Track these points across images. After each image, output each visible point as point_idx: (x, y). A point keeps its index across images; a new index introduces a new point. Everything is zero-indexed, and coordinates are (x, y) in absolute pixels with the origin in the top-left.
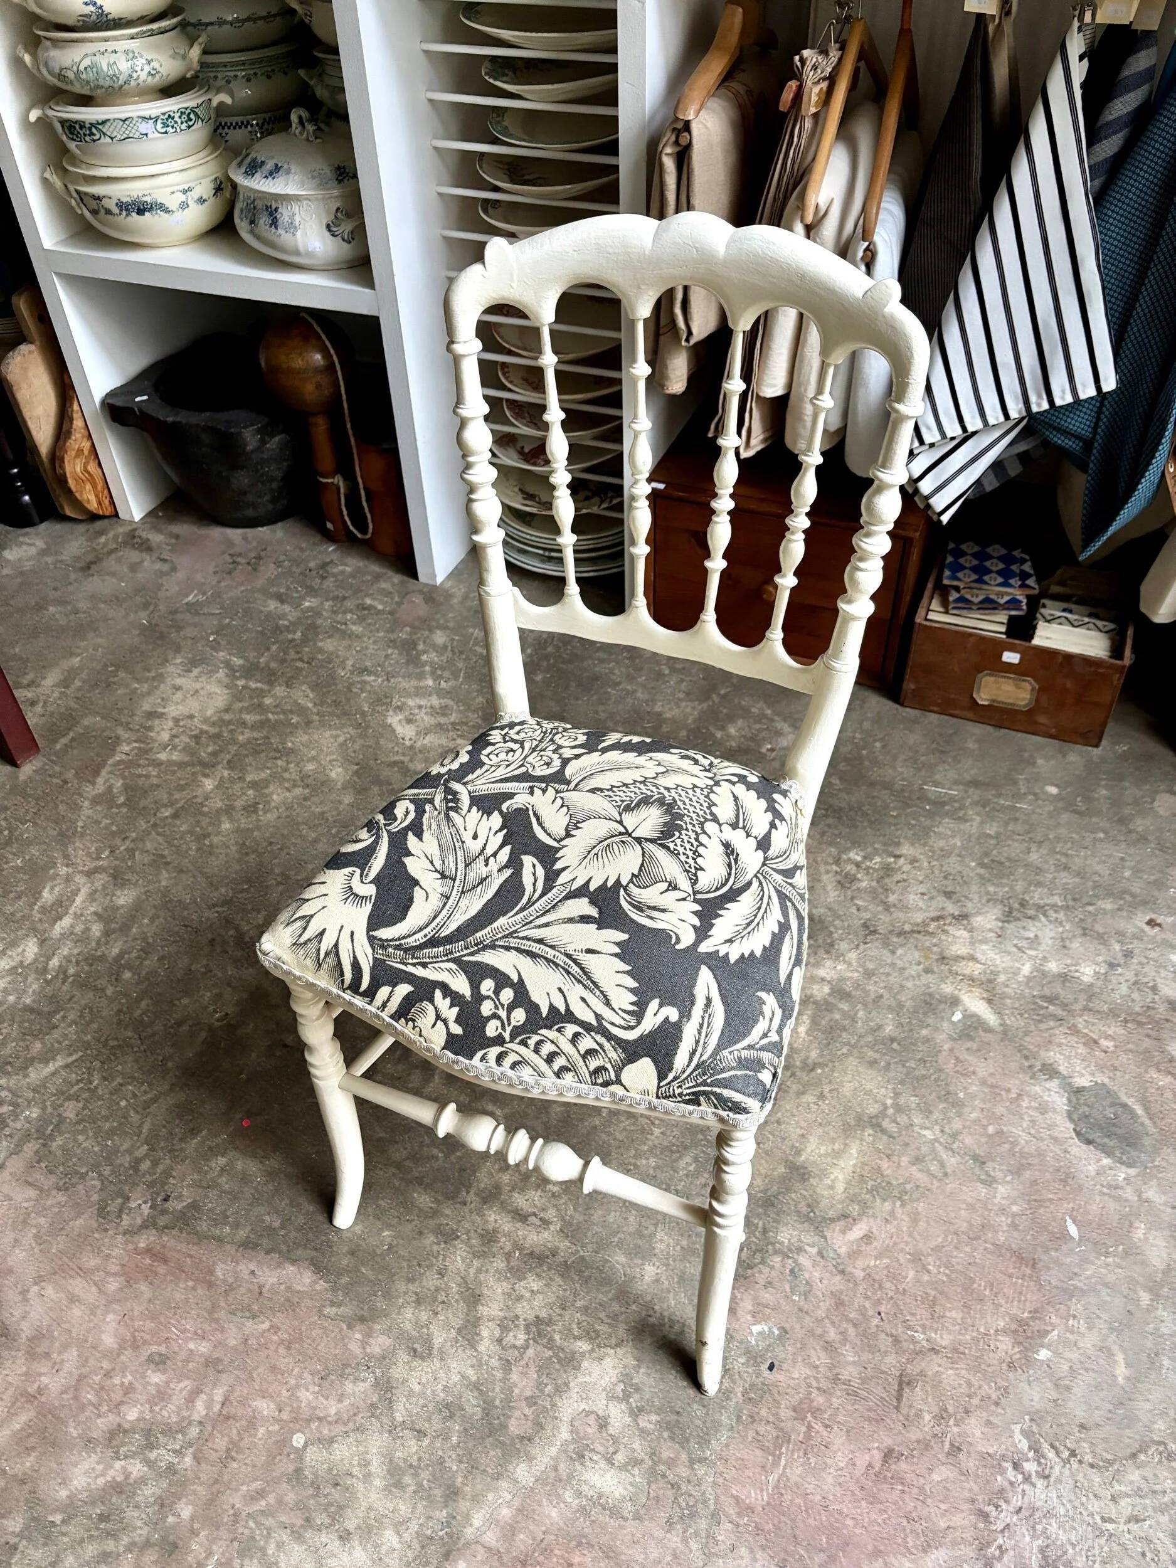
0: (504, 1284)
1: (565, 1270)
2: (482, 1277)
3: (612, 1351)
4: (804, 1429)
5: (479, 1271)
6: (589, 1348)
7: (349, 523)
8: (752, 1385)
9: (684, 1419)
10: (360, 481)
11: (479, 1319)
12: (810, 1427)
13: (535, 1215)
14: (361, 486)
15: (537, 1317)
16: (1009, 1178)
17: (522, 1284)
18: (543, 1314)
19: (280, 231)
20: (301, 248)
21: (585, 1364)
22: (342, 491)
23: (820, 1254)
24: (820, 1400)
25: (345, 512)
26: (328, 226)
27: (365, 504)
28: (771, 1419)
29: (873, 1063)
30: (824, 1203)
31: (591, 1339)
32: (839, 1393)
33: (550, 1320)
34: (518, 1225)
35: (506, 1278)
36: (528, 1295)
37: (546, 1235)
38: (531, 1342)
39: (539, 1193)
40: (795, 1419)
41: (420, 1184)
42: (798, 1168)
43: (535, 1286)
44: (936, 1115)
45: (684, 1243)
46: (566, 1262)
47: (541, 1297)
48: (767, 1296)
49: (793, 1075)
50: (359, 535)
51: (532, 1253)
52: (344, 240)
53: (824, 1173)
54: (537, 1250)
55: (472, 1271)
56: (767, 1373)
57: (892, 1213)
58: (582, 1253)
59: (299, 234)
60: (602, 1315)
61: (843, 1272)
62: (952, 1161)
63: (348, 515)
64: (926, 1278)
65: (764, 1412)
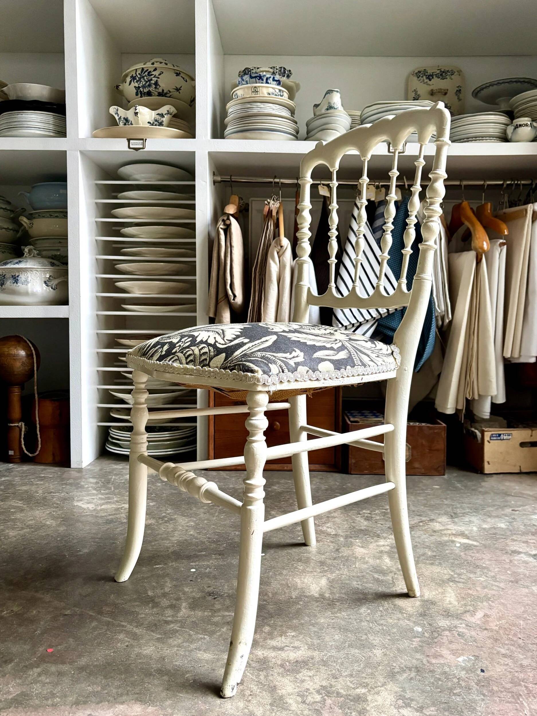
0: (289, 678)
1: (325, 663)
2: (271, 678)
3: (382, 688)
4: (524, 688)
5: (266, 677)
6: (367, 690)
7: (24, 449)
8: (479, 681)
9: (452, 704)
10: (37, 419)
11: (281, 697)
12: (525, 687)
13: (287, 646)
14: (38, 422)
15: (321, 686)
16: (534, 584)
17: (300, 675)
18: (324, 683)
19: (19, 284)
20: (30, 290)
21: (369, 698)
22: (23, 429)
23: (467, 625)
24: (521, 676)
25: (23, 442)
26: (45, 282)
27: (38, 433)
28: (502, 690)
29: (432, 564)
30: (452, 609)
31: (364, 686)
32: (529, 670)
33: (331, 685)
34: (280, 652)
35: (287, 675)
36: (308, 678)
37: (300, 652)
38: (326, 697)
39: (283, 637)
40: (516, 686)
41: (200, 650)
42: (427, 601)
43: (310, 674)
44: (479, 573)
45: (389, 638)
46: (323, 660)
47: (317, 677)
48: (454, 646)
49: (395, 574)
50: (30, 455)
51: (297, 661)
52: (52, 288)
53: (442, 600)
54: (300, 659)
55: (262, 677)
56: (482, 674)
57: (490, 605)
58: (330, 654)
59: (29, 285)
60: (364, 675)
61: (486, 629)
62: (502, 585)
63: (24, 444)
64: (530, 622)
65: (495, 688)
